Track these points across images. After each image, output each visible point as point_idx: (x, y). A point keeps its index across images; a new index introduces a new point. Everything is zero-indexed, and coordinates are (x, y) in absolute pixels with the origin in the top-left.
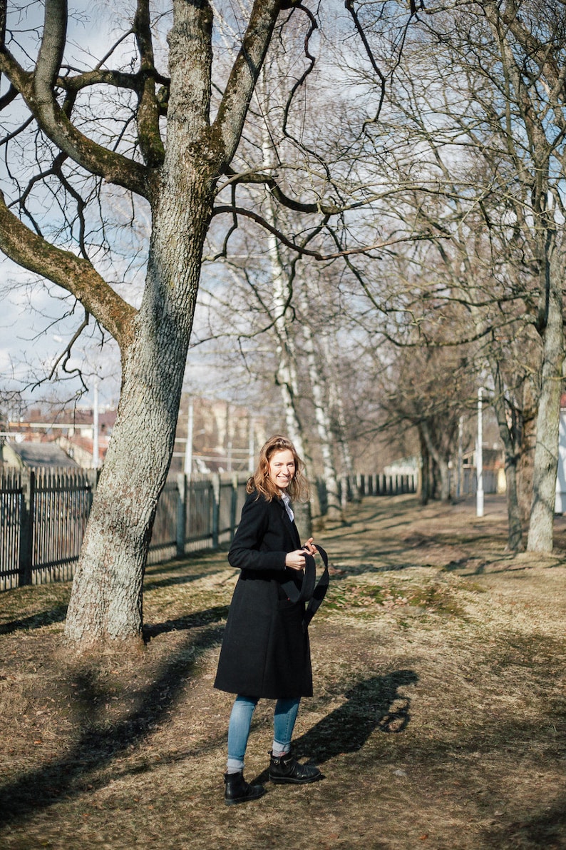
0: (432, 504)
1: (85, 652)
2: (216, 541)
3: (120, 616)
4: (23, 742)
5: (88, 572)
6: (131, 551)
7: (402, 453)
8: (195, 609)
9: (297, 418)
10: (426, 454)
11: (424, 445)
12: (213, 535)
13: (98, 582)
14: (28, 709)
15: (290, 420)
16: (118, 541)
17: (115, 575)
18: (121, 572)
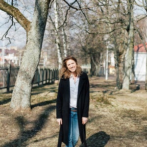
0: (93, 76)
1: (16, 111)
2: (39, 84)
3: (25, 103)
4: (3, 134)
5: (17, 90)
6: (28, 85)
7: (86, 63)
8: (41, 101)
9: (60, 52)
10: (92, 63)
11: (91, 61)
12: (38, 83)
13: (20, 93)
14: (3, 126)
15: (59, 53)
16: (25, 82)
17: (24, 92)
18: (26, 91)
